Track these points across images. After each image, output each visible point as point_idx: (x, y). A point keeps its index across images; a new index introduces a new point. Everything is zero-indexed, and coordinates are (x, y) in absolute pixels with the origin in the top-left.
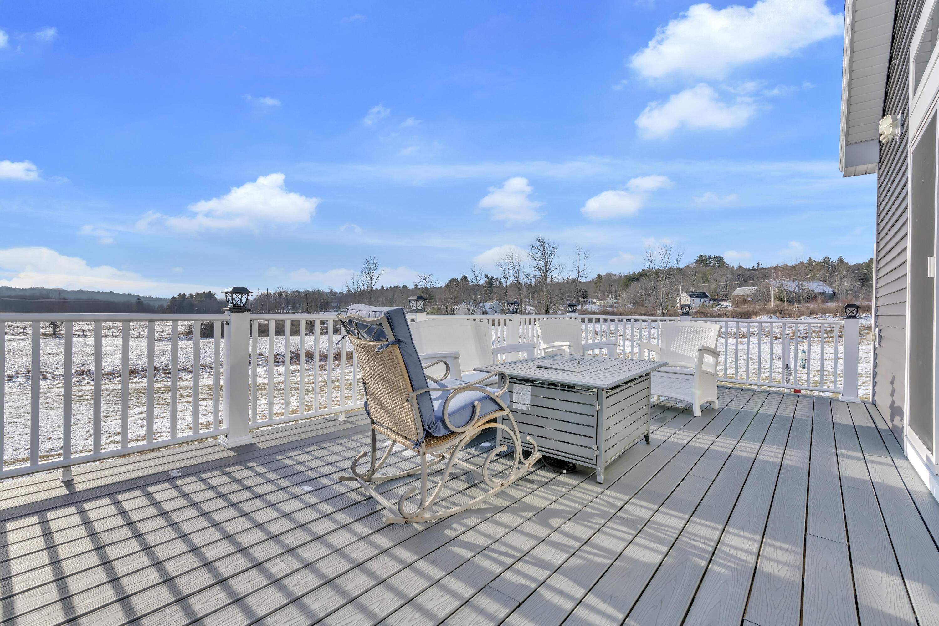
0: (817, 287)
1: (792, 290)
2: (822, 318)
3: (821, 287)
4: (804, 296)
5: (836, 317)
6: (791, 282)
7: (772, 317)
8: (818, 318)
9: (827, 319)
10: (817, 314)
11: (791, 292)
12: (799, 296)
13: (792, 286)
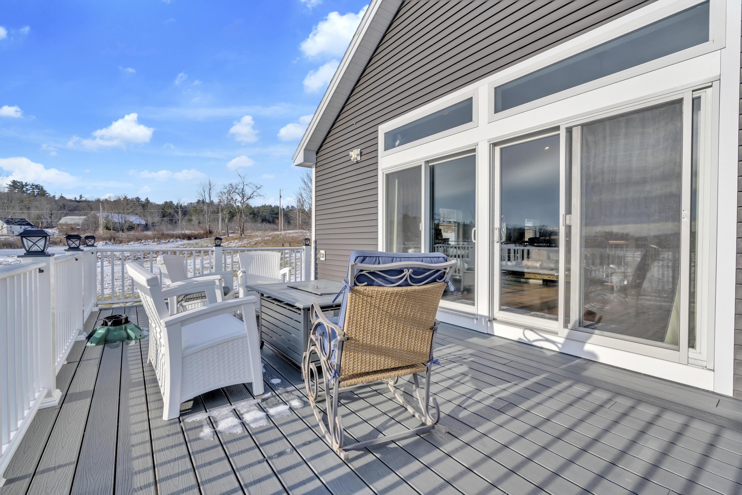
0: (135, 220)
1: (117, 221)
2: (146, 243)
3: (138, 220)
4: (127, 225)
5: (155, 242)
6: (117, 215)
7: (107, 243)
8: (143, 243)
9: (149, 243)
10: (141, 240)
11: (116, 223)
12: (122, 226)
13: (116, 218)
